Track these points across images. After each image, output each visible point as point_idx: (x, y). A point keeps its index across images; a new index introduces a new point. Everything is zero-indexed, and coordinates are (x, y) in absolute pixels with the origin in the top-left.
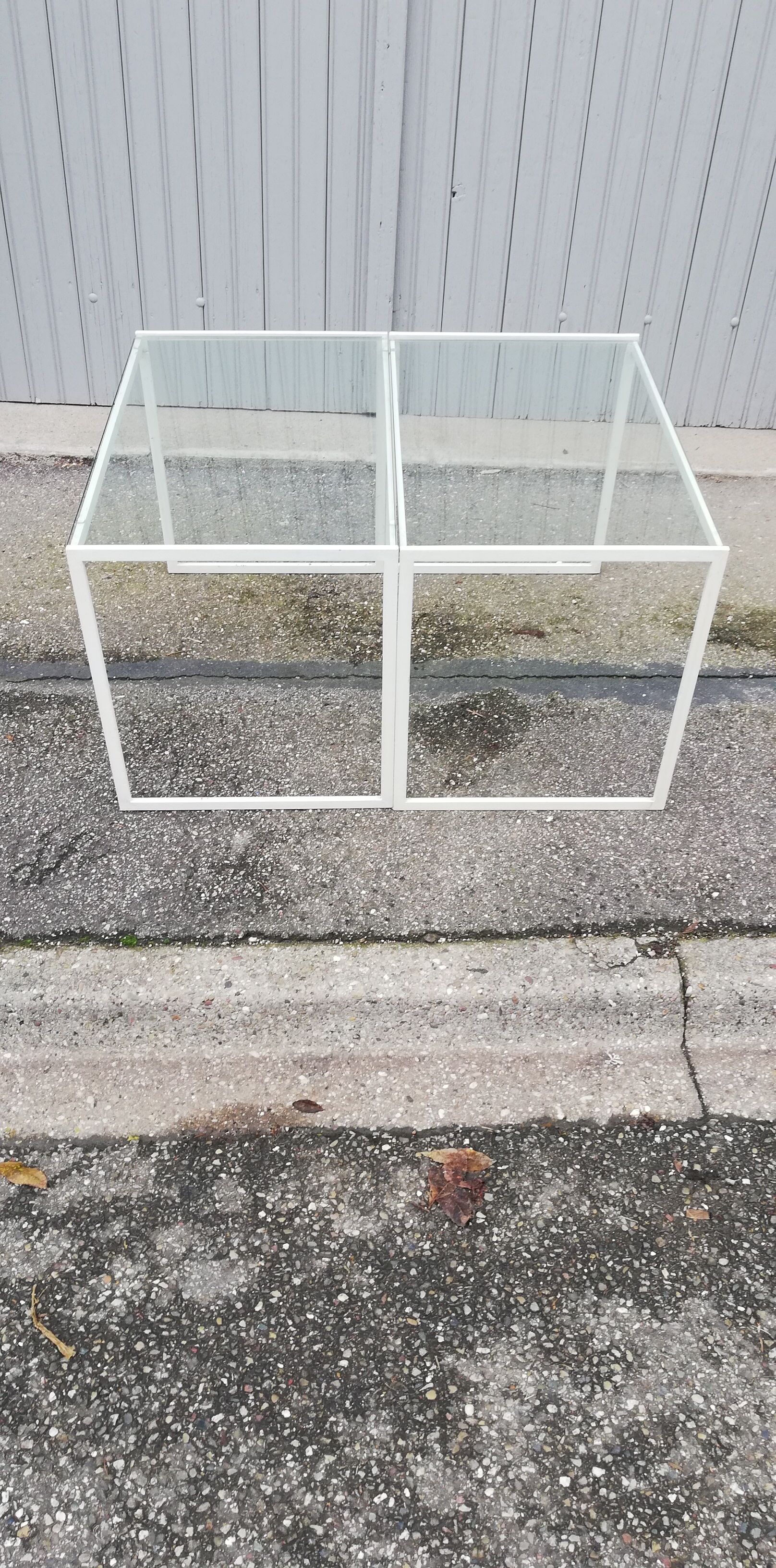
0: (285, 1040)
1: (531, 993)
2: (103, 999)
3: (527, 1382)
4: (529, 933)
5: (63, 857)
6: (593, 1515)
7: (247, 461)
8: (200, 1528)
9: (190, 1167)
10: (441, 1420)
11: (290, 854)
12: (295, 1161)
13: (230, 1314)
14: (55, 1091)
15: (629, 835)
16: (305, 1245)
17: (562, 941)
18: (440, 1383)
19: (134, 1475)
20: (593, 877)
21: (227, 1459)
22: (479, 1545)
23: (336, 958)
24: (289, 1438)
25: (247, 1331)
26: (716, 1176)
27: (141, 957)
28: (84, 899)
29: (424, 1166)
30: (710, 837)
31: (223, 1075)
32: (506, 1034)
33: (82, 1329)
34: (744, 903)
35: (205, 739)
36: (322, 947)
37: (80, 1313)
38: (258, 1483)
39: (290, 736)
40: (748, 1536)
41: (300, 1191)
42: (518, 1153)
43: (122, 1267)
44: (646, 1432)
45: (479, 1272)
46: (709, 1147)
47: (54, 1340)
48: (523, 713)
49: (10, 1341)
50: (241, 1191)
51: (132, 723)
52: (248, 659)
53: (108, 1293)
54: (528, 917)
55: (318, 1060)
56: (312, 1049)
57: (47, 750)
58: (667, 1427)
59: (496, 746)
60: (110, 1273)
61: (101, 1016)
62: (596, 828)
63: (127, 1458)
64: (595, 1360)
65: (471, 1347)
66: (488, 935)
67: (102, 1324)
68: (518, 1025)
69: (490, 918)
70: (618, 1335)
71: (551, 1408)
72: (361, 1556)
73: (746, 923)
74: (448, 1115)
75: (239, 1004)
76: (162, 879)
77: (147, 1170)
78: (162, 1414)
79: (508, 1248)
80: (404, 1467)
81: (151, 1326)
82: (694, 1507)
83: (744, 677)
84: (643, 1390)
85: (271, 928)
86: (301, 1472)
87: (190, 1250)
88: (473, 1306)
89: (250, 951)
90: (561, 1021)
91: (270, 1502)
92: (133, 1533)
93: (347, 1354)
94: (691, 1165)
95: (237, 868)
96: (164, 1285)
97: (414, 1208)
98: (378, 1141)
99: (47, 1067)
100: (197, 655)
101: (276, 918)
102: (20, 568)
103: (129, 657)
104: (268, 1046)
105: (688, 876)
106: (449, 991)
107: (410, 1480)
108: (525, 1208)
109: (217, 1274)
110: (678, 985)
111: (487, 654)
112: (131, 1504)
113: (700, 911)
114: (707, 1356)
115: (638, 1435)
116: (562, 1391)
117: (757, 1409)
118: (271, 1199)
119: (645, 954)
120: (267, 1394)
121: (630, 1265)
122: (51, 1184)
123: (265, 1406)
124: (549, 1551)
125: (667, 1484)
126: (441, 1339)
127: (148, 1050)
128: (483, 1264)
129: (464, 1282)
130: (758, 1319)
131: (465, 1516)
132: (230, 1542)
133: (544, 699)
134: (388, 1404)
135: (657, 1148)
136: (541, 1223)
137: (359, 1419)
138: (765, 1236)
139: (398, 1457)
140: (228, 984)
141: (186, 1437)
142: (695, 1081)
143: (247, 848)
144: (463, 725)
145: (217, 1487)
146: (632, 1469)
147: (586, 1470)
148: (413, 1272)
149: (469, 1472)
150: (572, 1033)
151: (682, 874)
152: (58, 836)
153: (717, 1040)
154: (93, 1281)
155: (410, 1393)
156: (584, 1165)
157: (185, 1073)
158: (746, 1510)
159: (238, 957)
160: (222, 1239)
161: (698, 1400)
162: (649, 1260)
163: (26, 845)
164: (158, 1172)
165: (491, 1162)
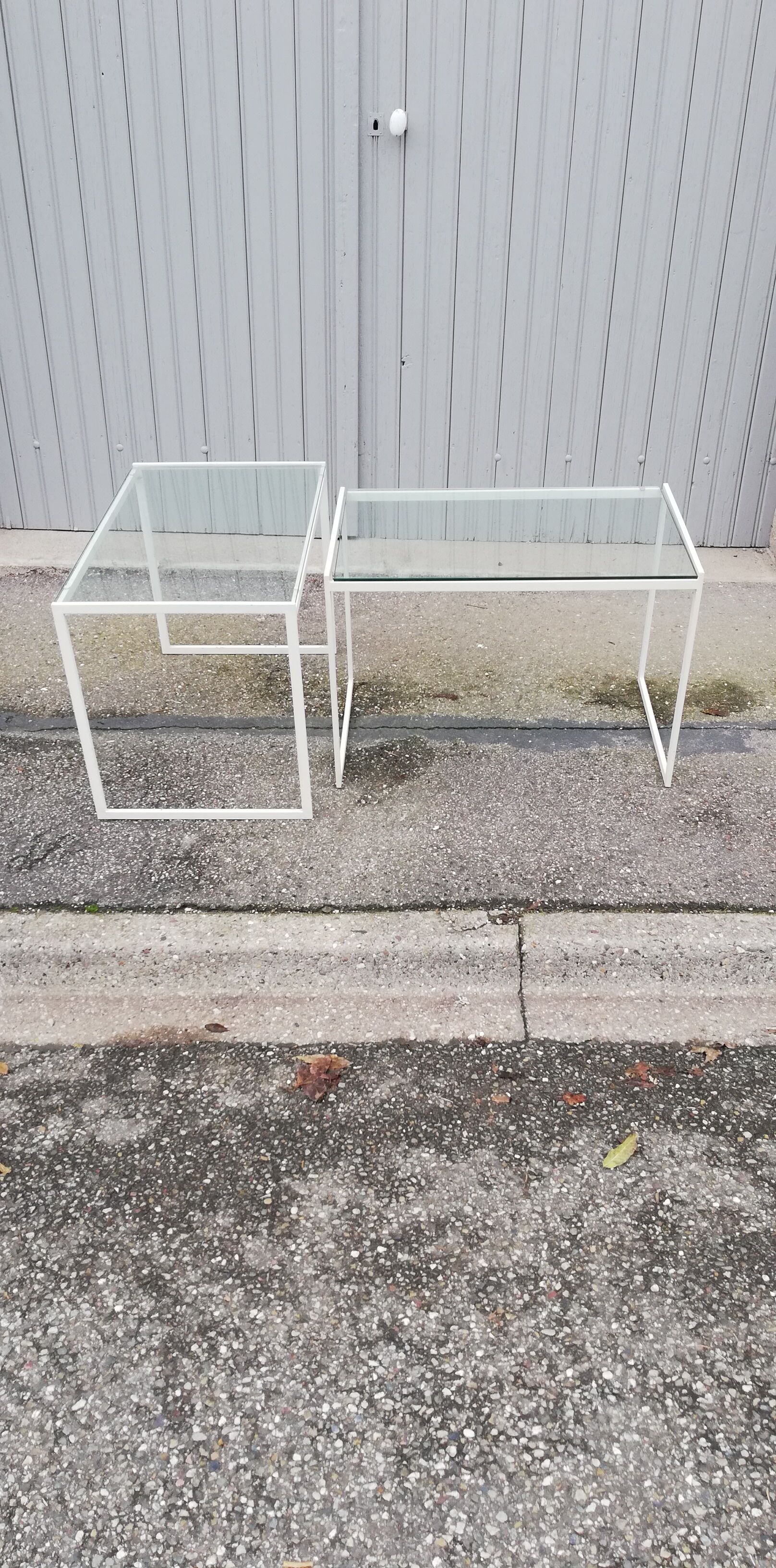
0: (206, 983)
1: (399, 948)
2: (66, 947)
3: (341, 1196)
4: (405, 907)
5: (50, 851)
6: (371, 1274)
8: (82, 1273)
9: (117, 1063)
10: (272, 1216)
12: (198, 1062)
13: (129, 1149)
15: (497, 840)
16: (194, 1111)
17: (429, 913)
18: (276, 1194)
19: (39, 1242)
20: (463, 868)
21: (109, 1234)
22: (282, 1289)
23: (250, 923)
24: (158, 1223)
25: (140, 1161)
26: (522, 1076)
27: (100, 920)
28: (61, 880)
29: (297, 1065)
30: (562, 842)
31: (155, 1008)
32: (379, 981)
33: (18, 1157)
34: (580, 888)
36: (241, 915)
37: (19, 1148)
38: (129, 1248)
39: (240, 769)
40: (484, 1290)
41: (198, 1079)
42: (371, 1059)
43: (53, 1121)
44: (423, 1227)
45: (322, 1131)
46: (523, 1058)
48: (430, 754)
50: (154, 1078)
51: (117, 759)
52: (216, 715)
53: (42, 1137)
54: (406, 896)
55: (231, 998)
56: (227, 990)
57: (48, 778)
58: (440, 1226)
60: (46, 1126)
61: (64, 961)
62: (472, 834)
63: (36, 1232)
64: (397, 1184)
65: (305, 1174)
66: (372, 908)
67: (34, 1155)
68: (389, 973)
69: (376, 896)
70: (418, 1170)
71: (356, 1211)
72: (195, 1292)
73: (579, 902)
74: (325, 1035)
75: (170, 953)
76: (123, 867)
77: (85, 1064)
78: (67, 1207)
79: (348, 1116)
80: (238, 1242)
81: (69, 1156)
82: (448, 1272)
83: (616, 729)
84: (427, 1203)
85: (204, 901)
86: (161, 1243)
87: (107, 1112)
88: (313, 1149)
89: (184, 916)
90: (422, 971)
91: (135, 1260)
92: (33, 1275)
93: (211, 1176)
94: (505, 1068)
95: (182, 860)
96: (84, 1133)
97: (283, 1090)
98: (267, 1049)
99: (21, 1000)
100: (176, 712)
101: (207, 895)
102: (46, 650)
104: (193, 987)
105: (539, 869)
106: (335, 945)
107: (241, 1250)
108: (367, 1092)
109: (124, 1127)
110: (514, 943)
111: (409, 711)
112: (34, 1258)
113: (544, 893)
114: (482, 1184)
115: (419, 1230)
116: (367, 1202)
117: (512, 1217)
118: (174, 1083)
119: (494, 922)
120: (146, 1198)
121: (440, 1128)
122: (10, 1072)
123: (144, 1204)
124: (333, 1293)
125: (431, 1258)
126: (283, 1169)
127: (99, 989)
128: (327, 1125)
129: (309, 1136)
130: (528, 1163)
131: (276, 1271)
132: (101, 1282)
133: (449, 744)
134: (234, 1206)
135: (481, 1058)
136: (377, 1102)
137: (211, 1213)
138: (549, 1113)
139: (235, 1236)
140: (164, 938)
141: (82, 1221)
142: (524, 1017)
143: (192, 846)
144: (380, 761)
145: (97, 1249)
146: (407, 1249)
147: (373, 1248)
148: (272, 1129)
149: (285, 1246)
150: (431, 981)
151: (534, 867)
152: (48, 837)
153: (548, 988)
154: (32, 1130)
155: (253, 1200)
156: (421, 1067)
157: (125, 1005)
158: (486, 1275)
159: (174, 921)
160: (132, 1107)
161: (468, 1210)
162: (455, 1125)
163: (23, 842)
164: (93, 1066)
165: (349, 1064)
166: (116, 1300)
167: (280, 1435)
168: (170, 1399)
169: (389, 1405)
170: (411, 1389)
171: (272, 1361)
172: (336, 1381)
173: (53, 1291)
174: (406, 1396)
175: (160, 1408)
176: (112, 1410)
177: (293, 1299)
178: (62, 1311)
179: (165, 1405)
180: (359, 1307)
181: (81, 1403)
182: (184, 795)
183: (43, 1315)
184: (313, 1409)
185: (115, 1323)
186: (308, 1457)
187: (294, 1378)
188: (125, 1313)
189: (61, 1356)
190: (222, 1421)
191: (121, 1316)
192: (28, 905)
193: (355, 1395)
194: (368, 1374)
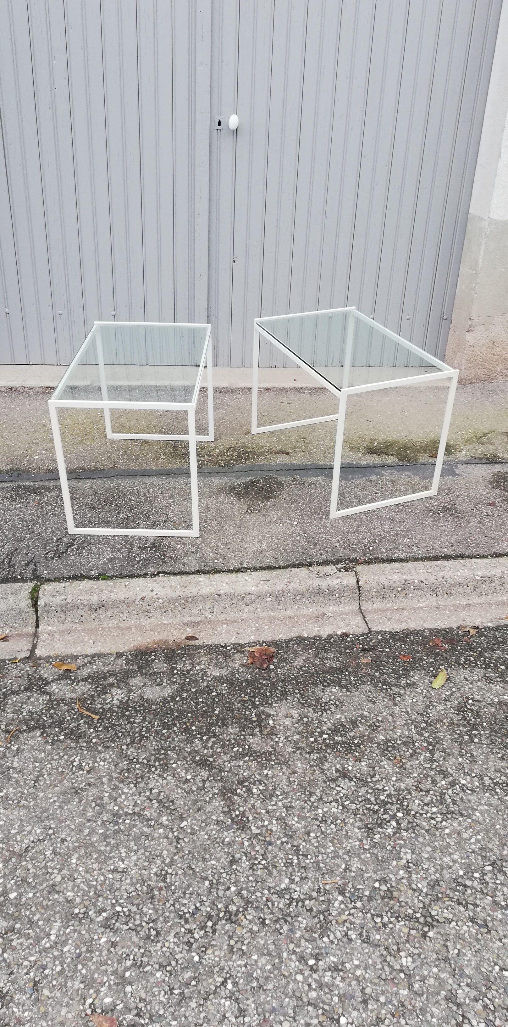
0: (180, 615)
1: (290, 587)
2: (95, 599)
3: (295, 713)
4: (288, 566)
5: (69, 547)
6: (324, 748)
7: (139, 387)
8: (161, 762)
9: (141, 659)
10: (260, 726)
11: (176, 541)
12: (188, 655)
13: (165, 701)
14: (74, 640)
16: (196, 680)
17: (303, 569)
18: (258, 715)
19: (131, 750)
20: (316, 544)
21: (170, 742)
22: (277, 759)
23: (201, 579)
24: (196, 735)
25: (174, 706)
26: (374, 649)
27: (111, 583)
28: (80, 563)
29: (246, 653)
30: (368, 527)
31: (151, 630)
32: (280, 607)
33: (101, 710)
34: (384, 551)
35: (130, 499)
36: (194, 576)
37: (99, 706)
38: (184, 748)
39: (172, 497)
40: (387, 750)
41: (191, 663)
42: (287, 647)
43: (114, 691)
44: (345, 724)
45: (273, 684)
46: (371, 641)
47: (89, 714)
48: (281, 484)
49: (70, 716)
50: (165, 665)
52: (147, 468)
53: (111, 699)
54: (287, 560)
55: (195, 623)
56: (192, 618)
57: (55, 507)
58: (354, 723)
59: (269, 497)
60: (111, 693)
61: (94, 607)
62: (316, 526)
63: (128, 745)
64: (323, 705)
65: (271, 704)
66: (269, 568)
67: (110, 708)
68: (285, 602)
69: (270, 561)
70: (332, 697)
72: (229, 765)
73: (385, 558)
74: (256, 637)
75: (157, 598)
76: (117, 553)
77: (122, 662)
78: (141, 731)
79: (285, 675)
80: (245, 739)
81: (131, 707)
82: (365, 743)
83: (383, 467)
84: (343, 712)
85: (170, 569)
86: (202, 744)
87: (145, 684)
88: (270, 692)
89: (160, 578)
90: (304, 600)
91: (190, 753)
92: (133, 766)
93: (218, 709)
94: (363, 646)
95: (151, 548)
96: (135, 695)
97: (243, 665)
98: (225, 646)
99: (70, 632)
100: (123, 468)
101: (171, 566)
102: (30, 435)
103: (89, 469)
104: (171, 618)
105: (359, 541)
106: (253, 588)
107: (248, 743)
108: (291, 663)
109: (158, 690)
110: (355, 581)
111: (262, 461)
112: (131, 758)
113: (364, 555)
114: (370, 701)
115: (342, 725)
116: (310, 714)
117: (391, 715)
118: (179, 667)
119: (341, 571)
120: (185, 723)
121: (337, 677)
122: (79, 669)
123: (184, 726)
124: (306, 759)
125: (354, 738)
126: (257, 703)
127: (116, 622)
128: (274, 680)
129: (266, 686)
130: (391, 689)
131: (271, 752)
132: (174, 765)
133: (290, 478)
134: (236, 723)
135: (348, 642)
136: (298, 667)
137: (225, 727)
138: (395, 665)
139: (242, 737)
140: (152, 591)
141: (152, 738)
142: (365, 620)
144: (253, 490)
145: (166, 750)
146: (339, 735)
147: (321, 736)
148: (244, 684)
149: (272, 739)
150: (309, 605)
151: (356, 541)
153: (374, 605)
154: (103, 696)
155: (246, 719)
156: (316, 649)
157: (133, 630)
158: (386, 743)
159: (155, 581)
160: (159, 680)
161: (366, 714)
162: (345, 675)
163: (50, 543)
164: (127, 662)
165: (276, 650)
166: (186, 773)
167: (300, 826)
168: (234, 816)
169: (354, 806)
170: (363, 798)
171: (283, 793)
172: (321, 799)
173: (148, 772)
174: (361, 802)
175: (230, 820)
176: (204, 824)
177: (286, 763)
178: (157, 781)
179: (233, 819)
180: (323, 764)
181: (185, 823)
182: (142, 513)
183: (146, 784)
184: (313, 812)
185: (190, 784)
186: (318, 834)
187: (298, 800)
188: (194, 779)
189: (165, 803)
190: (266, 823)
191: (192, 780)
192: (64, 578)
193: (334, 804)
194: (338, 793)
